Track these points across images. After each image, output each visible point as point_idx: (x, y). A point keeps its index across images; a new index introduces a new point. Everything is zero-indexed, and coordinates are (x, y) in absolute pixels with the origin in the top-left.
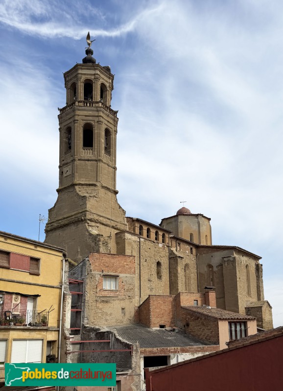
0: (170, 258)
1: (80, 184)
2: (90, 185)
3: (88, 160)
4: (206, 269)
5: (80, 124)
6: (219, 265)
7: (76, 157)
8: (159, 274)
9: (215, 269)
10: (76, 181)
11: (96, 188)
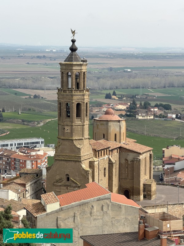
0: (109, 163)
1: (76, 140)
2: (80, 139)
3: (79, 125)
4: (124, 161)
5: (75, 104)
6: (132, 161)
7: (73, 124)
8: (105, 175)
9: (129, 163)
10: (74, 138)
11: (83, 141)
